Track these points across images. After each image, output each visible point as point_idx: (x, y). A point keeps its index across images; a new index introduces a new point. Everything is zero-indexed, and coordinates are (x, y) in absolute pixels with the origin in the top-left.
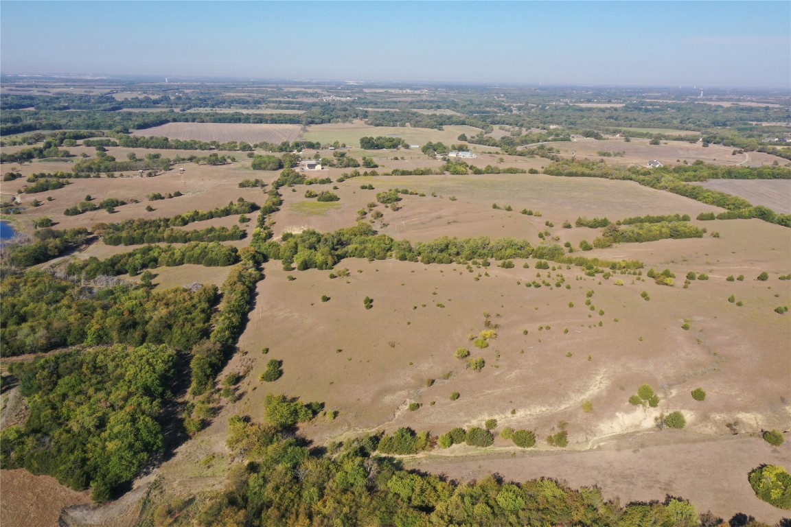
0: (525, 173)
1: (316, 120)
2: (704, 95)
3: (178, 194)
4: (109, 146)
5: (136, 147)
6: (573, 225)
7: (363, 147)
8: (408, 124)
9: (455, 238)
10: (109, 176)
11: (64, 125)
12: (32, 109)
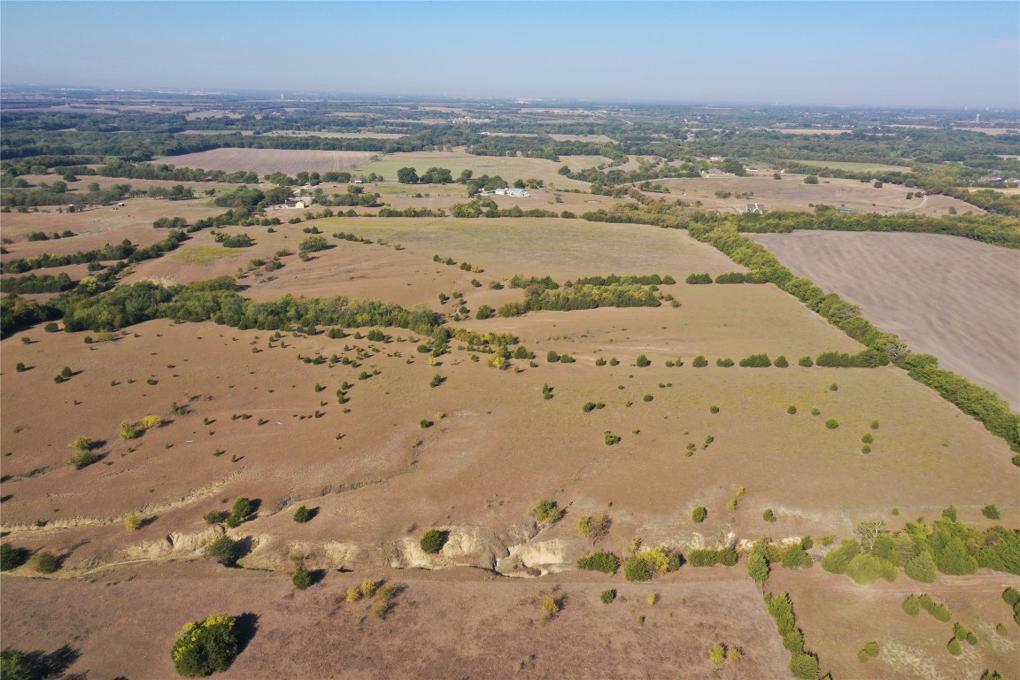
0: (556, 216)
1: (405, 147)
2: (980, 118)
3: (69, 234)
4: (85, 174)
5: (117, 176)
6: (507, 284)
7: (402, 180)
8: (519, 153)
9: (302, 297)
10: (20, 211)
11: (78, 149)
12: (73, 130)
